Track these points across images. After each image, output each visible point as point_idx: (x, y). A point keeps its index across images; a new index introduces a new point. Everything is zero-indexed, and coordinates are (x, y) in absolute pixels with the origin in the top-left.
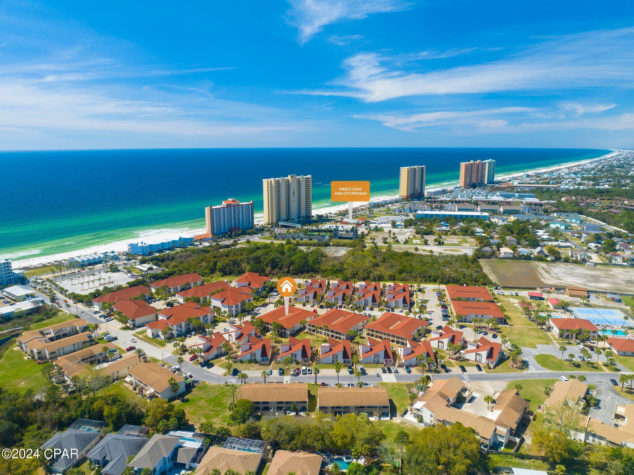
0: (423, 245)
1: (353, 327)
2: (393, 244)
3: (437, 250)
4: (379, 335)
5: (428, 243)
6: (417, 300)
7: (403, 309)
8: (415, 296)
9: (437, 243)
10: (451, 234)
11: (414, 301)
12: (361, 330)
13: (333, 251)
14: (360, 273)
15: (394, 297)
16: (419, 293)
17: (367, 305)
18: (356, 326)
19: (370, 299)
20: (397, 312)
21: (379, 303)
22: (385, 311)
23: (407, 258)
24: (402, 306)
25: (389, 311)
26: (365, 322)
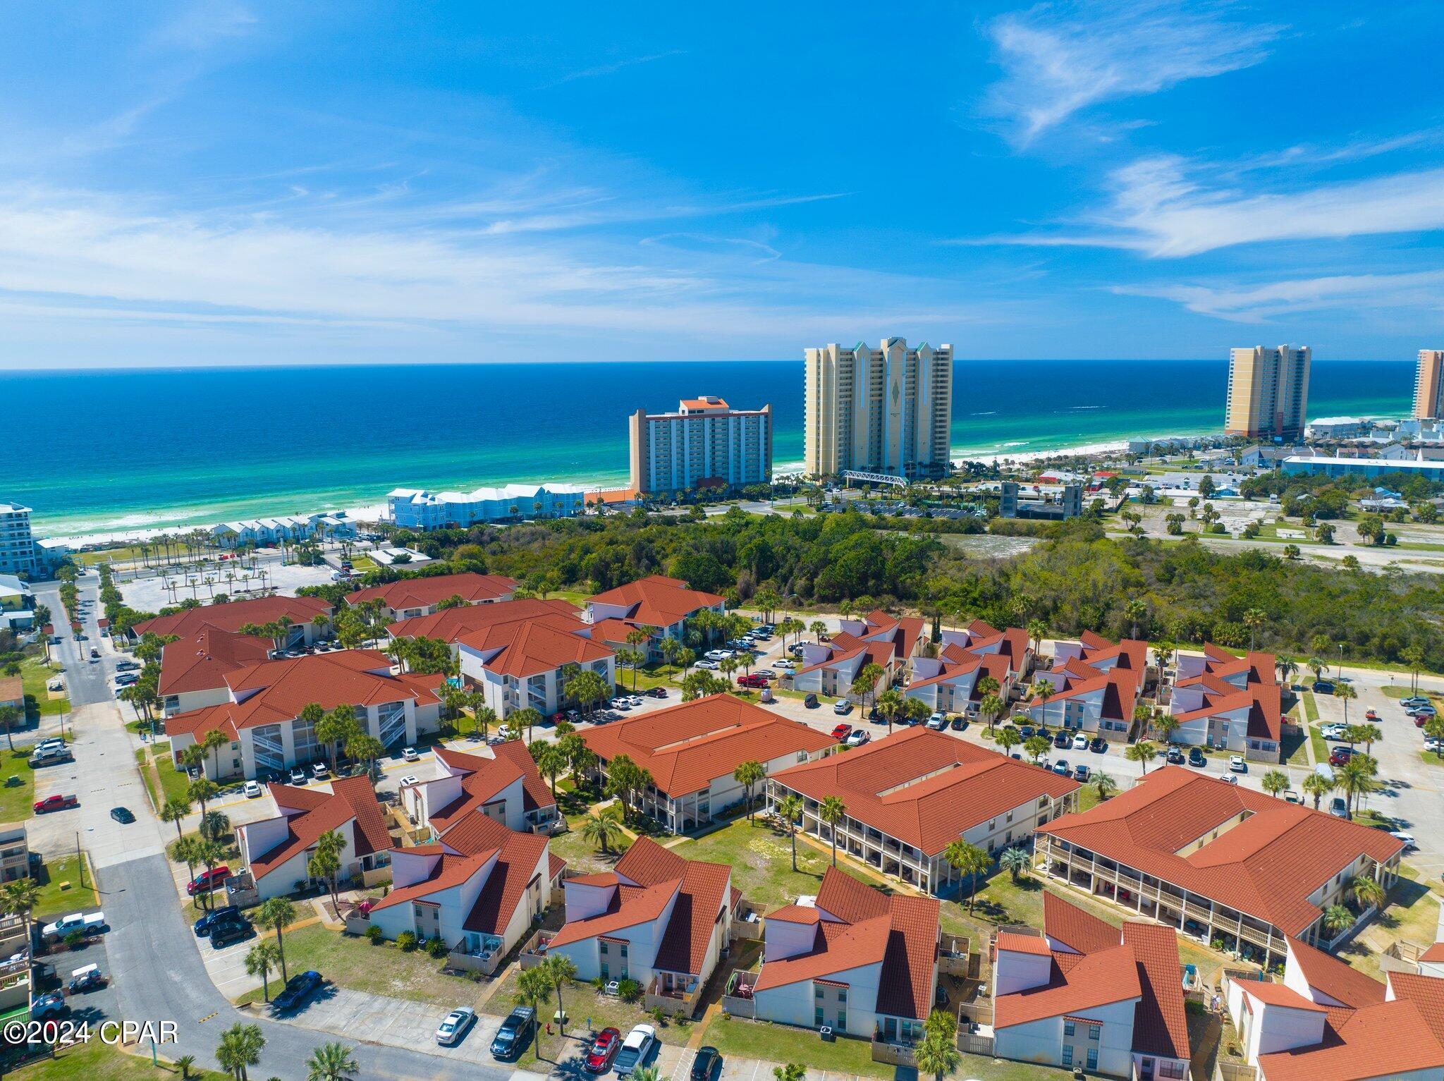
0: (1315, 543)
1: (986, 825)
2: (1203, 536)
3: (1373, 560)
4: (1116, 880)
5: (1336, 537)
6: (1314, 724)
7: (1250, 759)
8: (1301, 706)
9: (1370, 539)
10: (1416, 520)
11: (1300, 730)
12: (1026, 844)
13: (991, 545)
14: (1066, 608)
15: (1206, 704)
16: (1318, 697)
17: (1080, 725)
18: (1003, 817)
19: (1094, 702)
20: (1217, 768)
21: (1136, 725)
22: (1159, 762)
23: (1256, 574)
24: (1244, 745)
25: (1182, 760)
26: (1052, 802)
